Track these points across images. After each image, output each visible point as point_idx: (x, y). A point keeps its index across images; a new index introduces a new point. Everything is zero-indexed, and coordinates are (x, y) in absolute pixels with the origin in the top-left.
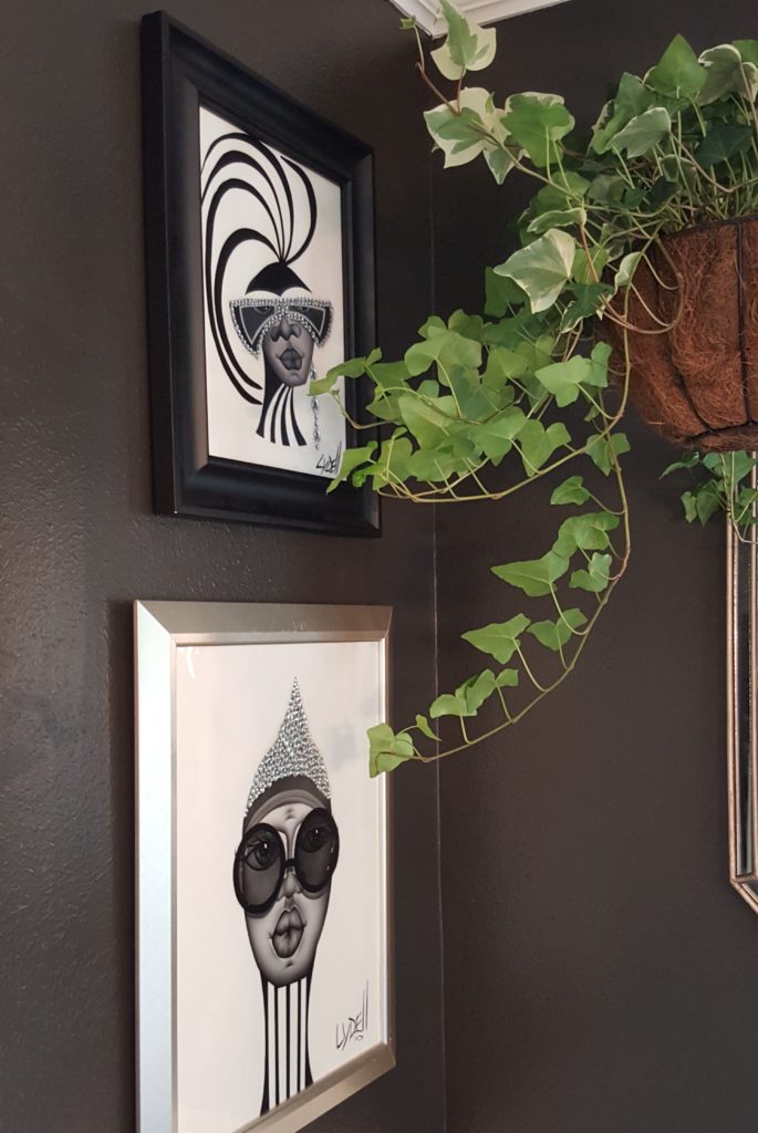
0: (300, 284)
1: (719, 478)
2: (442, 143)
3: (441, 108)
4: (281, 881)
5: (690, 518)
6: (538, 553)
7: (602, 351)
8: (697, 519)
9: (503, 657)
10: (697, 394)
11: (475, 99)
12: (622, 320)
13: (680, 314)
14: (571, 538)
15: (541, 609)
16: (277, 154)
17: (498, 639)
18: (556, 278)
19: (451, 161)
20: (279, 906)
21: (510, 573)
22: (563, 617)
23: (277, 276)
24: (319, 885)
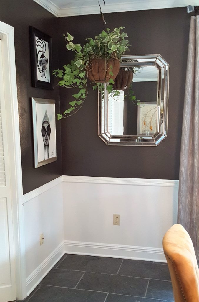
0: (45, 57)
1: (97, 84)
2: (68, 48)
3: (68, 45)
4: (45, 134)
5: (94, 89)
6: (78, 93)
7: (85, 72)
8: (95, 90)
9: (73, 106)
10: (94, 77)
11: (71, 43)
12: (87, 69)
13: (93, 68)
14: (81, 92)
15: (78, 100)
16: (42, 40)
17: (73, 103)
18: (80, 64)
19: (69, 50)
20: (45, 136)
21: (74, 96)
22: (80, 101)
23: (43, 56)
24: (49, 135)
